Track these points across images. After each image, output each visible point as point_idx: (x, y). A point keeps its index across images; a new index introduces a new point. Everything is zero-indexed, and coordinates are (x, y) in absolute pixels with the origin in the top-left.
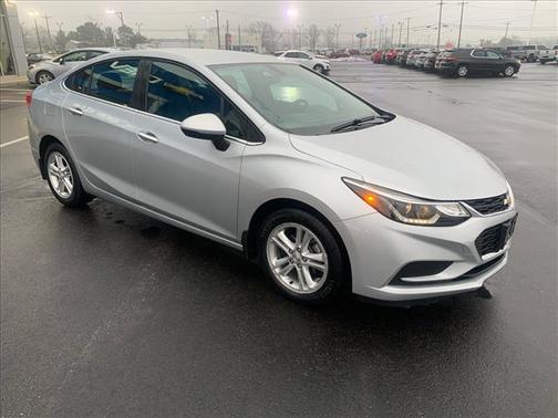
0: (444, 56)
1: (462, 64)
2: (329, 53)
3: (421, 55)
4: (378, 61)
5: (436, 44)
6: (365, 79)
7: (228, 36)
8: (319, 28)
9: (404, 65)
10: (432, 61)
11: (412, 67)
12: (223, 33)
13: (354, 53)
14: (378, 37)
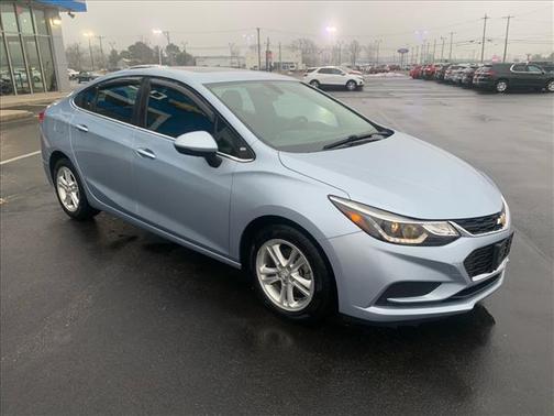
0: (482, 70)
1: (501, 79)
2: (368, 69)
3: (459, 70)
4: (416, 76)
5: (480, 59)
6: (397, 95)
7: (268, 53)
8: (360, 44)
9: (442, 80)
10: (470, 76)
11: (449, 82)
12: (264, 50)
13: (394, 68)
14: (419, 53)
